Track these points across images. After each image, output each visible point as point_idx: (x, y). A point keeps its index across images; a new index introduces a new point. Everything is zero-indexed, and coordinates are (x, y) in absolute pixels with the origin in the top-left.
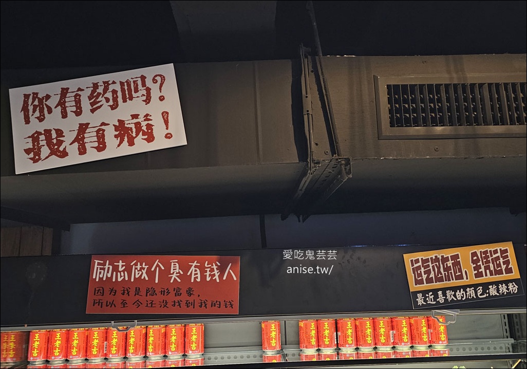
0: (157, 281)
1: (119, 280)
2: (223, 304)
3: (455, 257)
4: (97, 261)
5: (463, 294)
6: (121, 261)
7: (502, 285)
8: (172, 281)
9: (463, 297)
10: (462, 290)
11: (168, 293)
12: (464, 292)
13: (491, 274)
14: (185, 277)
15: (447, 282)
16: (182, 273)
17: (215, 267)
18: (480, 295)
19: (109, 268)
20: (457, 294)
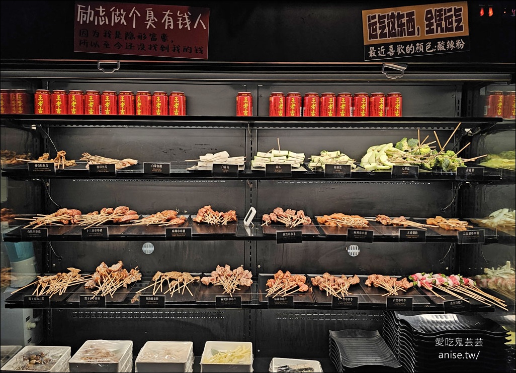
0: (134, 27)
1: (101, 23)
2: (193, 49)
3: (410, 15)
4: (79, 6)
5: (412, 48)
6: (101, 7)
7: (450, 41)
8: (148, 28)
9: (412, 51)
10: (412, 44)
11: (145, 38)
12: (413, 47)
13: (442, 31)
14: (159, 24)
15: (399, 37)
16: (157, 20)
17: (186, 17)
18: (428, 50)
19: (91, 12)
20: (407, 48)
